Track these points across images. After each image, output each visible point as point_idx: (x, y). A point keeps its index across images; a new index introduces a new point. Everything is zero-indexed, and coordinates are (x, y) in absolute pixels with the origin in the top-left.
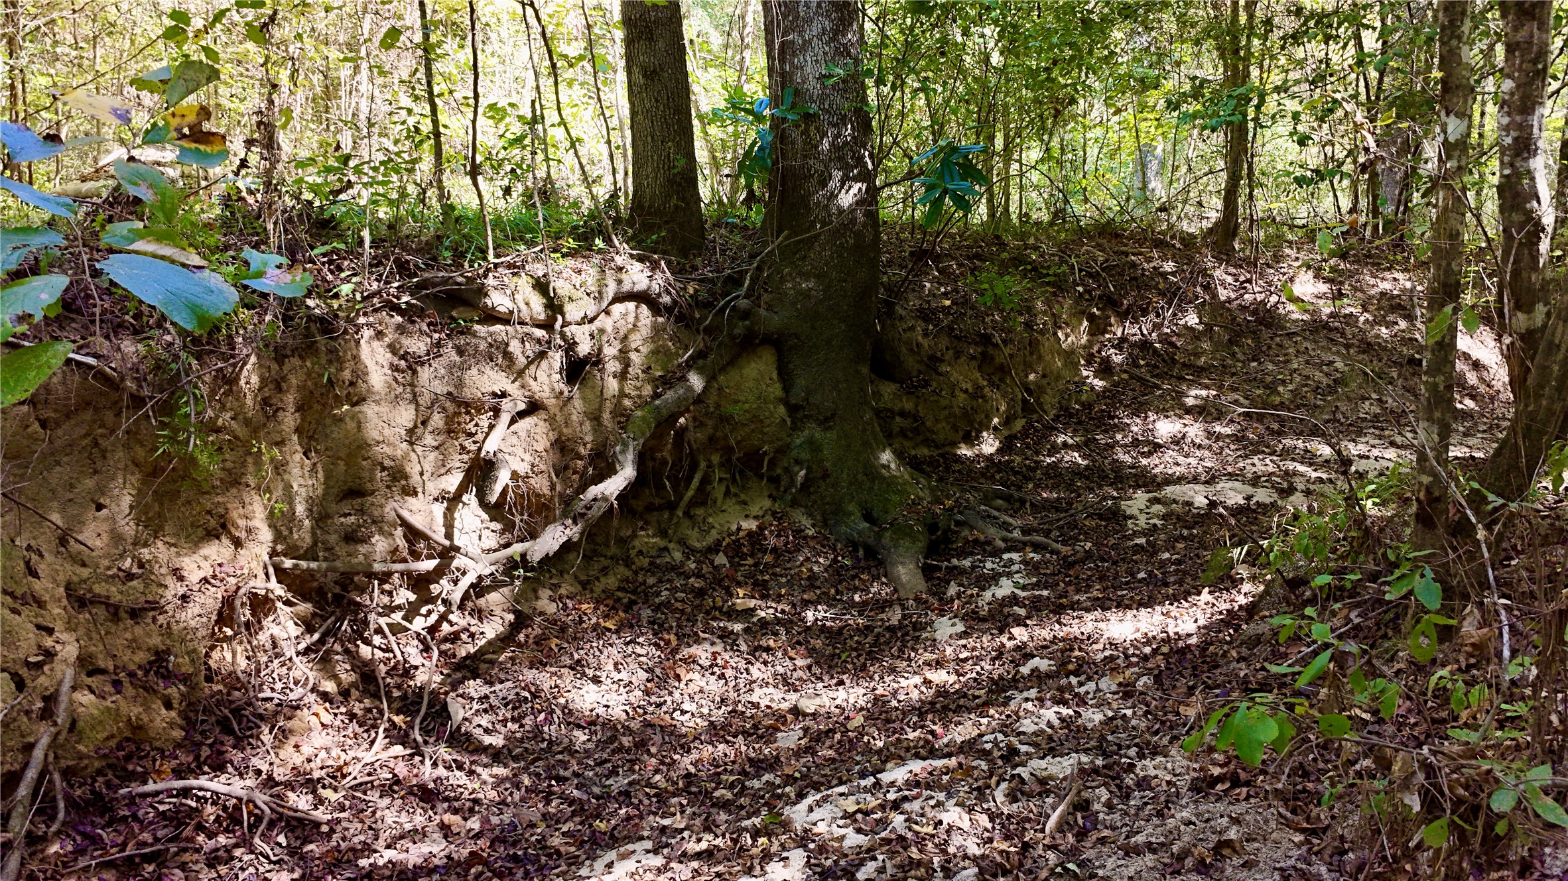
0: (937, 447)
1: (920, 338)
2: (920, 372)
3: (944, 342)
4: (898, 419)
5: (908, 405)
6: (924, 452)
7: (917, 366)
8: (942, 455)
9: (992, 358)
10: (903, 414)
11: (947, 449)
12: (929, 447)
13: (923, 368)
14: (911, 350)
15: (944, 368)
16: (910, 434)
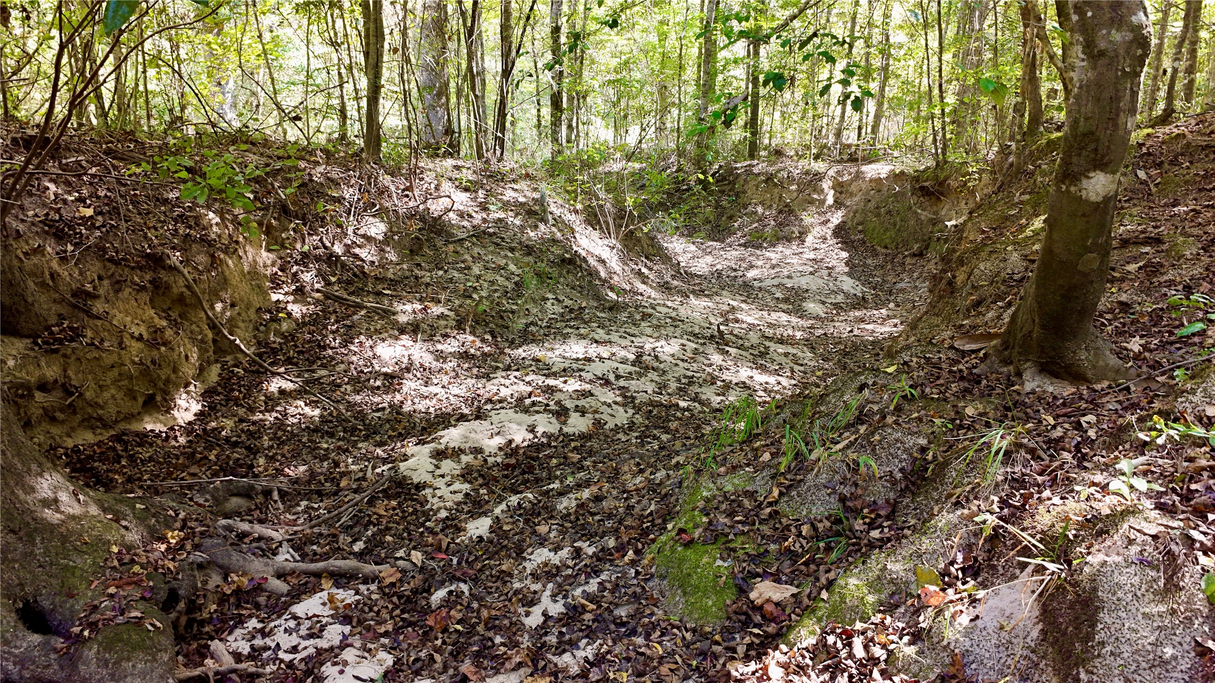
0: (106, 426)
1: (55, 265)
2: (61, 317)
3: (94, 268)
4: (39, 396)
5: (51, 372)
6: (86, 438)
7: (55, 308)
8: (118, 438)
9: (168, 287)
10: (43, 387)
11: (123, 426)
12: (93, 428)
13: (64, 310)
14: (43, 285)
15: (99, 307)
16: (60, 416)
